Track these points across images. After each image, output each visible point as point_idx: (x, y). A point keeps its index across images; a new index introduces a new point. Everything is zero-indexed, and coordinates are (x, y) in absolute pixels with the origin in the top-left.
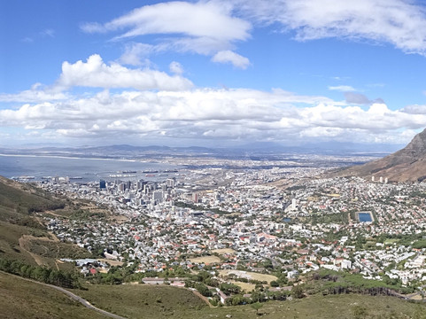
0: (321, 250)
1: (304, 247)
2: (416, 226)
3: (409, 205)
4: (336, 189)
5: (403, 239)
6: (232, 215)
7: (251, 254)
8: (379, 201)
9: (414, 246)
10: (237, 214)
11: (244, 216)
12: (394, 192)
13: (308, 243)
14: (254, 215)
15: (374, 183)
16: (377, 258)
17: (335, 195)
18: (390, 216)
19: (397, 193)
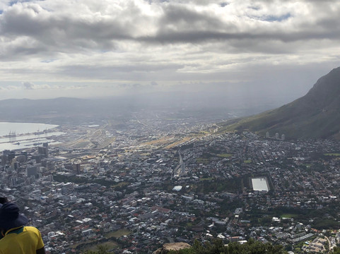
0: (215, 224)
1: (198, 220)
2: (317, 200)
3: (309, 171)
4: (226, 147)
5: (301, 214)
6: (120, 185)
7: (148, 235)
8: (274, 163)
9: (314, 225)
10: (125, 184)
11: (133, 185)
12: (293, 153)
13: (202, 216)
14: (143, 184)
15: (268, 139)
16: (275, 237)
17: (226, 155)
18: (287, 185)
19: (296, 153)
